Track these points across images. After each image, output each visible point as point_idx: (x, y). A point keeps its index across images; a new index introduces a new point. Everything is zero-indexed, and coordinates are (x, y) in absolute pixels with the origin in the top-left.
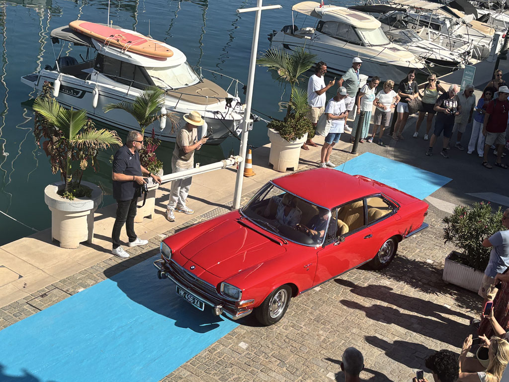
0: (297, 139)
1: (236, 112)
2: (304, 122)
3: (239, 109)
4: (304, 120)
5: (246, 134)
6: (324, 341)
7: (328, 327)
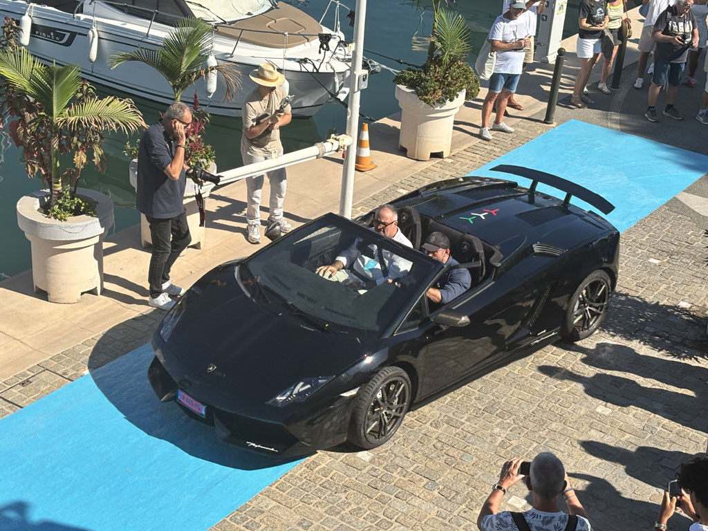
0: (448, 101)
1: (338, 59)
2: (458, 71)
3: (343, 52)
4: (459, 67)
5: (357, 96)
6: (502, 445)
7: (508, 421)
